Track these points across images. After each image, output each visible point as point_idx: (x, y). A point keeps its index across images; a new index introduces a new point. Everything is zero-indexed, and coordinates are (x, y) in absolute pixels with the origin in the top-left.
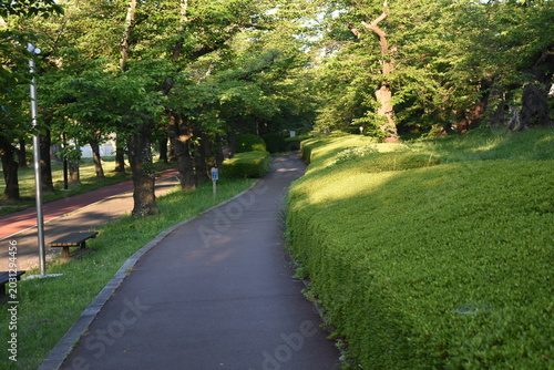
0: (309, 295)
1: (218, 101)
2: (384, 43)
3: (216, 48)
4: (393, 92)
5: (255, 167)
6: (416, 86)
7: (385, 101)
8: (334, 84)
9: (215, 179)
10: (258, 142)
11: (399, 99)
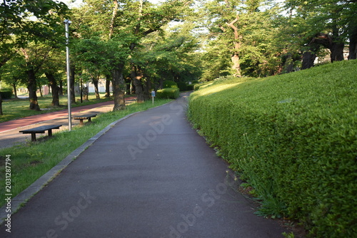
0: (200, 132)
1: (156, 59)
2: (236, 33)
3: (155, 30)
4: (240, 58)
5: (172, 93)
6: (251, 54)
7: (236, 62)
8: (211, 57)
9: (153, 96)
10: (174, 85)
11: (243, 61)
